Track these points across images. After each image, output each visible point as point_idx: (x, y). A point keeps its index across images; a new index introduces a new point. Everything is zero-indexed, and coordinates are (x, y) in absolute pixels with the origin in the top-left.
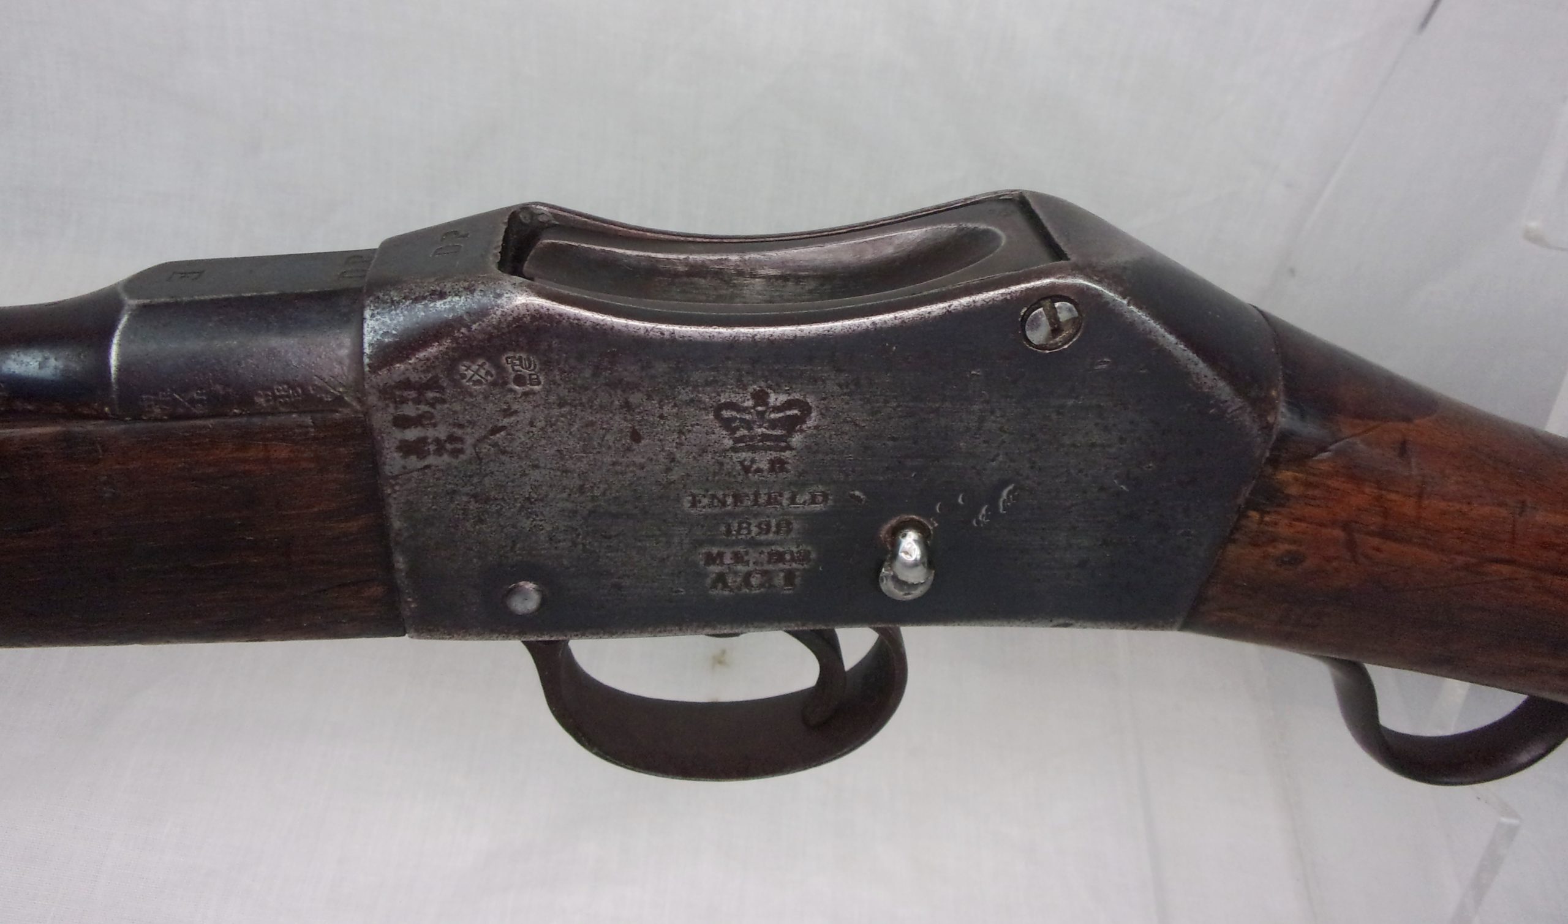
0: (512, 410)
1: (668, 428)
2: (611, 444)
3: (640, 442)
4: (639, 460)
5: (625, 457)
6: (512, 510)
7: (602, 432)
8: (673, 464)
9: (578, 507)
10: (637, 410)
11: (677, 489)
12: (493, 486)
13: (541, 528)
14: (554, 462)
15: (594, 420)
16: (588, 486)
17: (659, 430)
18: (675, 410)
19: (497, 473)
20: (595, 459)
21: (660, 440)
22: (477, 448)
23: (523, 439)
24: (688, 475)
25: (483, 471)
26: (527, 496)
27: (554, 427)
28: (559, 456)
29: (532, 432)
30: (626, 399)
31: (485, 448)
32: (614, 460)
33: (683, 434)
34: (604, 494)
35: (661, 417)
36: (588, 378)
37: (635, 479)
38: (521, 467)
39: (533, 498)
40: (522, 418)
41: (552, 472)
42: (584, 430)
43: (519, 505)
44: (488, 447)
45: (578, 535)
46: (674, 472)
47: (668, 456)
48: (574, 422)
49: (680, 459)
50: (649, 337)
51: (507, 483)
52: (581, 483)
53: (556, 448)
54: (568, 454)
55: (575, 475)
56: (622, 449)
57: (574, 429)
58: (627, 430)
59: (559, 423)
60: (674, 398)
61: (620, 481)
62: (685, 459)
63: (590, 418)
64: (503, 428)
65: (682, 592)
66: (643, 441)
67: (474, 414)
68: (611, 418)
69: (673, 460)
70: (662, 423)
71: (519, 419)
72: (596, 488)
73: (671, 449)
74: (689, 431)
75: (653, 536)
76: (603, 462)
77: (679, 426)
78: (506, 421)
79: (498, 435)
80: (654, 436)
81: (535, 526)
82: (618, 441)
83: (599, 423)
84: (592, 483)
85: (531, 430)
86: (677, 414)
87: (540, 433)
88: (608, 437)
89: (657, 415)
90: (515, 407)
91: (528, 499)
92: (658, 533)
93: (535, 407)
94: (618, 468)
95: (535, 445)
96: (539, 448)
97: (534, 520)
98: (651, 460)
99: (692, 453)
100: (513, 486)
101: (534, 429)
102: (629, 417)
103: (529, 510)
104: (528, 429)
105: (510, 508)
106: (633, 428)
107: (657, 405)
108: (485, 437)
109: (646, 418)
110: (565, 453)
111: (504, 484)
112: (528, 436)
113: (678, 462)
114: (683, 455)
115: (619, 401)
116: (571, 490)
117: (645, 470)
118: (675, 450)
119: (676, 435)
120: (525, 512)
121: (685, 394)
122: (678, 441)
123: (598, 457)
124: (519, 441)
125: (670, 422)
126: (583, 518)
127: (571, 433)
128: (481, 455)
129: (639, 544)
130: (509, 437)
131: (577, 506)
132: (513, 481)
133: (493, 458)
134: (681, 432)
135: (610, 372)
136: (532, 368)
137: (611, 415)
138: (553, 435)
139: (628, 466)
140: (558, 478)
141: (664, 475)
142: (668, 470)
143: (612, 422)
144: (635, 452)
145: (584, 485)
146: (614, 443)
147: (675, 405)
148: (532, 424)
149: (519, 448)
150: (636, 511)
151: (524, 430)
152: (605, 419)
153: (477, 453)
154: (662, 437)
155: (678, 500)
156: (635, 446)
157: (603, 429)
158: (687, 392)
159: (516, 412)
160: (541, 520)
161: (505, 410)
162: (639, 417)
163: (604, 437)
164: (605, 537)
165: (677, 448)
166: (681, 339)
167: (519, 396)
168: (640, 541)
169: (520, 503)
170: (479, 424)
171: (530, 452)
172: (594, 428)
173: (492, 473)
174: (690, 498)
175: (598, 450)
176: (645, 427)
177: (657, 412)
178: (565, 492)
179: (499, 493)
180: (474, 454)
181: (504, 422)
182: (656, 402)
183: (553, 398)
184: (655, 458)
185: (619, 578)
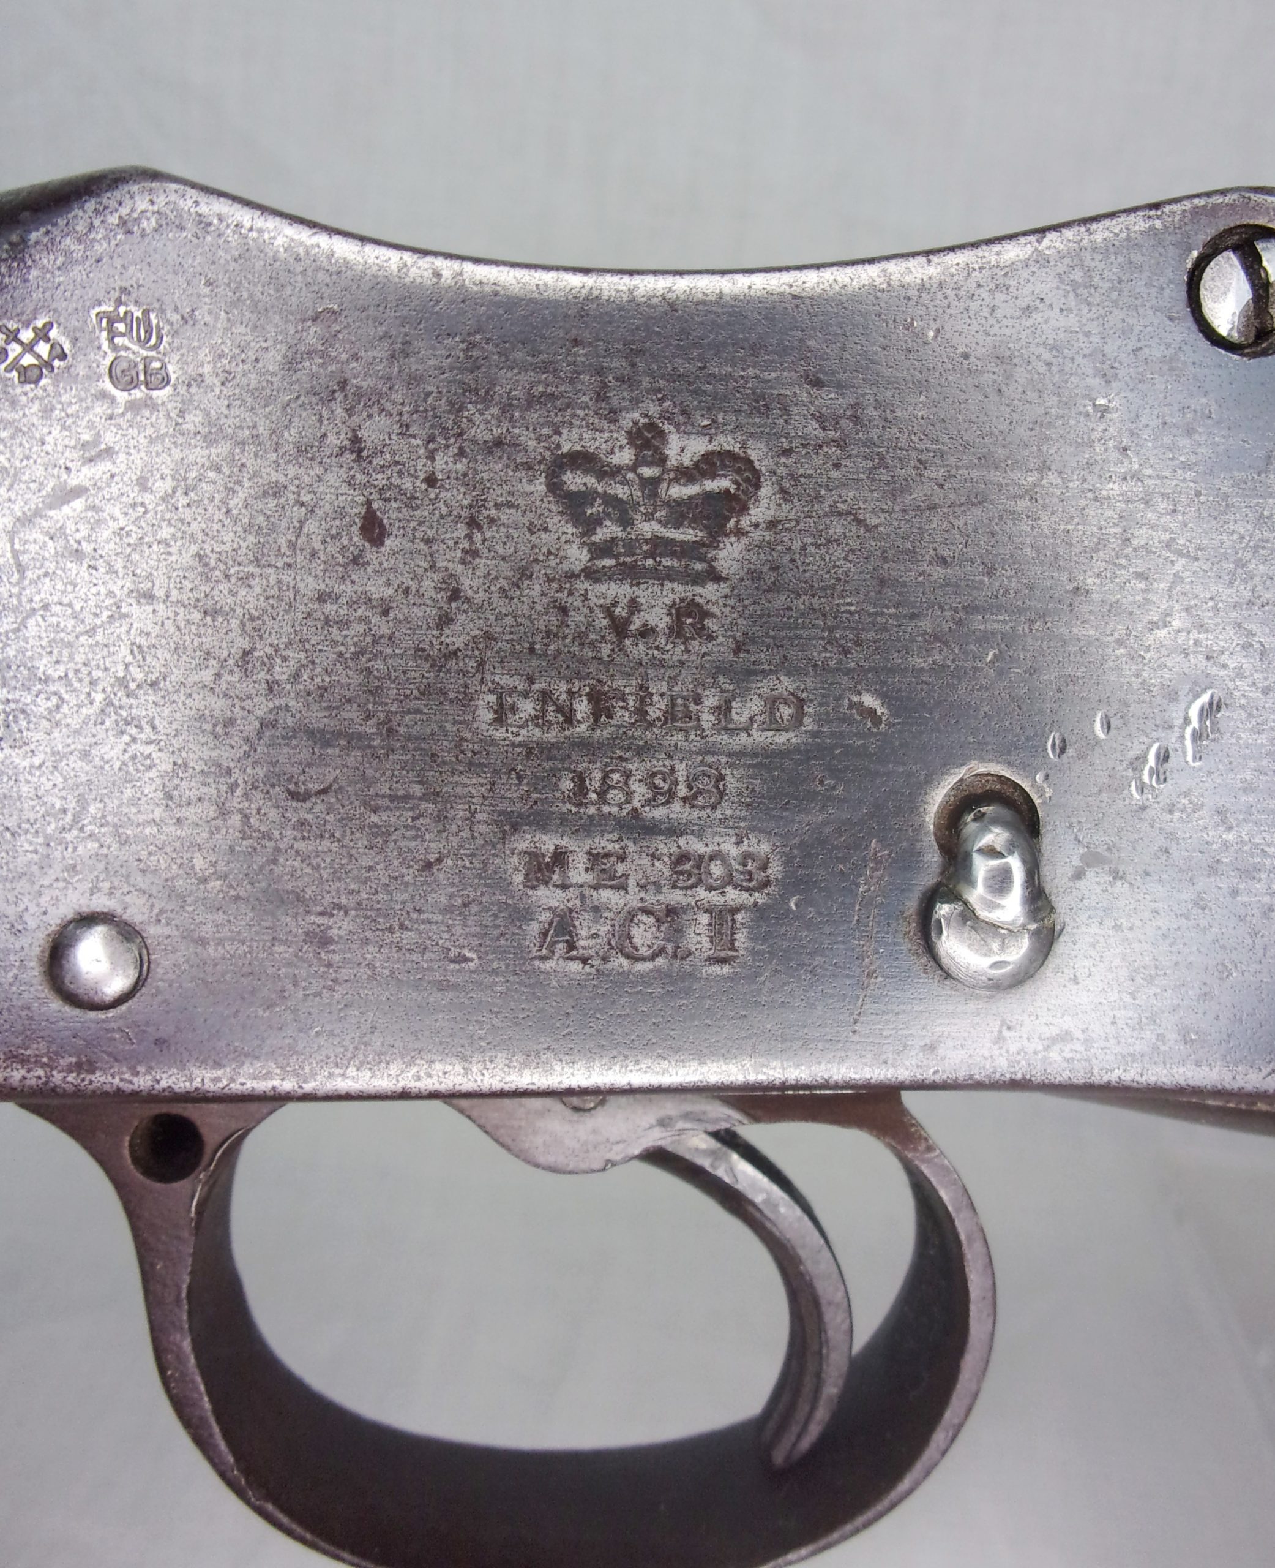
0: (103, 446)
1: (444, 510)
2: (317, 545)
3: (382, 544)
4: (378, 589)
5: (348, 582)
6: (84, 711)
7: (299, 512)
8: (454, 605)
9: (237, 710)
10: (378, 461)
11: (463, 672)
12: (44, 643)
13: (148, 762)
14: (188, 585)
15: (282, 479)
16: (262, 653)
17: (426, 513)
18: (460, 467)
19: (56, 609)
20: (279, 582)
21: (428, 541)
22: (16, 541)
23: (122, 523)
24: (489, 637)
25: (24, 600)
26: (121, 674)
27: (192, 494)
28: (199, 569)
29: (143, 504)
30: (354, 430)
31: (35, 541)
32: (323, 586)
33: (479, 527)
34: (296, 677)
35: (431, 481)
36: (273, 374)
37: (369, 639)
38: (110, 594)
39: (133, 680)
40: (123, 467)
41: (181, 611)
42: (260, 505)
43: (99, 697)
44: (41, 538)
45: (233, 787)
46: (457, 627)
47: (444, 582)
48: (239, 482)
49: (470, 593)
50: (407, 280)
51: (77, 637)
52: (246, 646)
53: (194, 548)
54: (222, 567)
55: (235, 623)
56: (340, 559)
57: (235, 502)
58: (355, 510)
59: (204, 485)
60: (460, 435)
61: (335, 643)
62: (481, 594)
63: (274, 476)
64: (78, 492)
65: (471, 960)
66: (387, 542)
67: (18, 451)
68: (320, 479)
69: (455, 595)
70: (432, 496)
71: (115, 470)
72: (278, 661)
73: (450, 565)
74: (492, 521)
75: (406, 798)
76: (297, 592)
77: (471, 506)
78: (83, 475)
79: (66, 509)
80: (414, 529)
81: (134, 758)
82: (333, 537)
83: (292, 488)
84: (271, 645)
85: (140, 500)
86: (465, 475)
87: (160, 508)
88: (311, 526)
89: (422, 476)
90: (109, 438)
91: (122, 682)
92: (417, 790)
93: (152, 441)
94: (330, 608)
95: (146, 540)
96: (155, 547)
97: (134, 740)
98: (407, 591)
99: (496, 578)
100: (91, 646)
101: (148, 498)
102: (359, 477)
103: (124, 714)
104: (134, 494)
105: (79, 706)
106: (369, 503)
107: (422, 451)
108: (37, 513)
109: (395, 480)
110: (213, 563)
111: (71, 638)
112: (133, 515)
113: (468, 600)
114: (477, 582)
115: (338, 433)
116: (223, 663)
117: (392, 615)
118: (460, 567)
119: (462, 530)
120: (114, 717)
121: (482, 427)
122: (467, 545)
123: (287, 577)
124: (113, 526)
125: (449, 494)
126: (247, 740)
127: (228, 511)
128: (24, 559)
129: (374, 818)
130: (89, 514)
131: (234, 706)
132: (91, 632)
133: (51, 566)
134: (473, 523)
135: (320, 361)
136: (153, 341)
137: (319, 471)
138: (188, 514)
139: (351, 604)
140: (193, 628)
141: (435, 632)
142: (445, 621)
143: (321, 489)
144: (370, 569)
145: (254, 649)
146: (324, 542)
147: (461, 453)
148: (143, 484)
149: (112, 545)
150: (369, 728)
151: (124, 499)
152: (307, 479)
153: (15, 554)
154: (431, 533)
155: (466, 700)
156: (371, 554)
157: (302, 504)
158: (487, 422)
159: (109, 452)
160: (149, 743)
161: (84, 446)
162: (380, 480)
163: (301, 528)
164: (294, 795)
165: (463, 562)
166: (475, 289)
167: (121, 411)
168: (375, 810)
169: (104, 690)
170: (25, 478)
171: (135, 556)
172: (282, 500)
173: (46, 607)
174: (492, 698)
175: (288, 560)
176: (395, 505)
177: (422, 467)
178: (207, 667)
179: (57, 662)
180: (9, 555)
181: (82, 475)
182: (419, 442)
183: (194, 420)
184: (414, 586)
185: (321, 914)
